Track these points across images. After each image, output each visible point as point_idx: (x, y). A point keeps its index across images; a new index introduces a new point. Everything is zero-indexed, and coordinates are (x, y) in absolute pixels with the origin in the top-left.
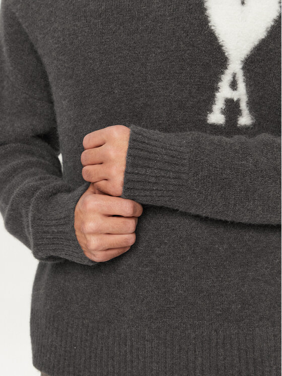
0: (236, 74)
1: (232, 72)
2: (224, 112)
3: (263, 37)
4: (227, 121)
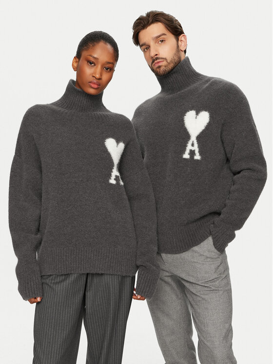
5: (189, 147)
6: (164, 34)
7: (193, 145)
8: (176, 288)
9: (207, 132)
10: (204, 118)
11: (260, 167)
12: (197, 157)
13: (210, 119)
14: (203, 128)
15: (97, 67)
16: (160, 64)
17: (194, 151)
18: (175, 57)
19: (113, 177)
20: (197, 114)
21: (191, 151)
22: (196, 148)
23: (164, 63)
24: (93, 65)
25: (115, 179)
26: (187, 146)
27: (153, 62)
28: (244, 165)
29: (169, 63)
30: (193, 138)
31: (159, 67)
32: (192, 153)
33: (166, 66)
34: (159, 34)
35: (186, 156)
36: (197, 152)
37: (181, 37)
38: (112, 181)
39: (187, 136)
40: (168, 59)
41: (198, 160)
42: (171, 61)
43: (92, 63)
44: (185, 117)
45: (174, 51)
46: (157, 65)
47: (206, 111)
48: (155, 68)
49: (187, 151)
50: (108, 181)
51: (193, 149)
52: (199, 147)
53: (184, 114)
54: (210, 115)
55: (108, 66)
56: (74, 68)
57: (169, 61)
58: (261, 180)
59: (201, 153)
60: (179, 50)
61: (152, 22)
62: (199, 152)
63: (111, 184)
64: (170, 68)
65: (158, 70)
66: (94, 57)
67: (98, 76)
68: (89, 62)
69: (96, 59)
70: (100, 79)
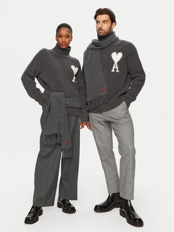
5: (114, 67)
6: (107, 20)
7: (116, 66)
8: (106, 126)
9: (121, 61)
10: (120, 55)
11: (143, 76)
12: (118, 71)
13: (122, 56)
14: (120, 59)
16: (101, 32)
19: (74, 79)
20: (117, 53)
21: (115, 68)
22: (117, 67)
23: (103, 32)
27: (99, 30)
28: (136, 75)
30: (116, 63)
31: (101, 33)
34: (106, 20)
35: (113, 71)
36: (117, 69)
37: (114, 23)
38: (73, 81)
39: (113, 63)
40: (105, 30)
42: (106, 32)
45: (109, 28)
46: (100, 32)
47: (121, 52)
48: (99, 32)
49: (113, 69)
53: (111, 54)
54: (122, 54)
58: (143, 81)
59: (119, 69)
60: (111, 28)
61: (105, 14)
65: (100, 34)
66: (61, 34)
67: (64, 41)
68: (60, 37)
69: (62, 34)
70: (65, 42)
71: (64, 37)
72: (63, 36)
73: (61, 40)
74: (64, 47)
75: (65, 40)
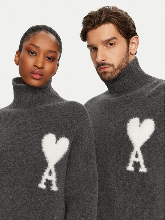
0: (137, 152)
1: (136, 151)
2: (133, 166)
3: (149, 139)
4: (134, 170)
6: (115, 38)
9: (152, 141)
13: (155, 128)
15: (39, 56)
17: (139, 162)
18: (123, 63)
19: (44, 181)
21: (135, 162)
24: (34, 54)
25: (45, 184)
26: (130, 157)
27: (99, 67)
29: (116, 70)
30: (137, 149)
31: (105, 73)
32: (137, 165)
33: (112, 73)
35: (130, 168)
36: (142, 164)
38: (42, 186)
39: (130, 147)
40: (115, 65)
41: (144, 173)
43: (34, 53)
44: (128, 124)
46: (103, 71)
47: (150, 118)
48: (99, 72)
49: (131, 163)
50: (37, 185)
51: (137, 160)
52: (144, 158)
54: (155, 123)
55: (50, 55)
56: (16, 63)
57: (116, 67)
59: (147, 165)
62: (145, 164)
63: (41, 189)
64: (116, 74)
65: (104, 75)
66: (35, 46)
67: (40, 65)
68: (31, 52)
69: (37, 47)
70: (42, 68)
71: (41, 56)
72: (40, 53)
73: (30, 61)
74: (35, 83)
75: (43, 64)
